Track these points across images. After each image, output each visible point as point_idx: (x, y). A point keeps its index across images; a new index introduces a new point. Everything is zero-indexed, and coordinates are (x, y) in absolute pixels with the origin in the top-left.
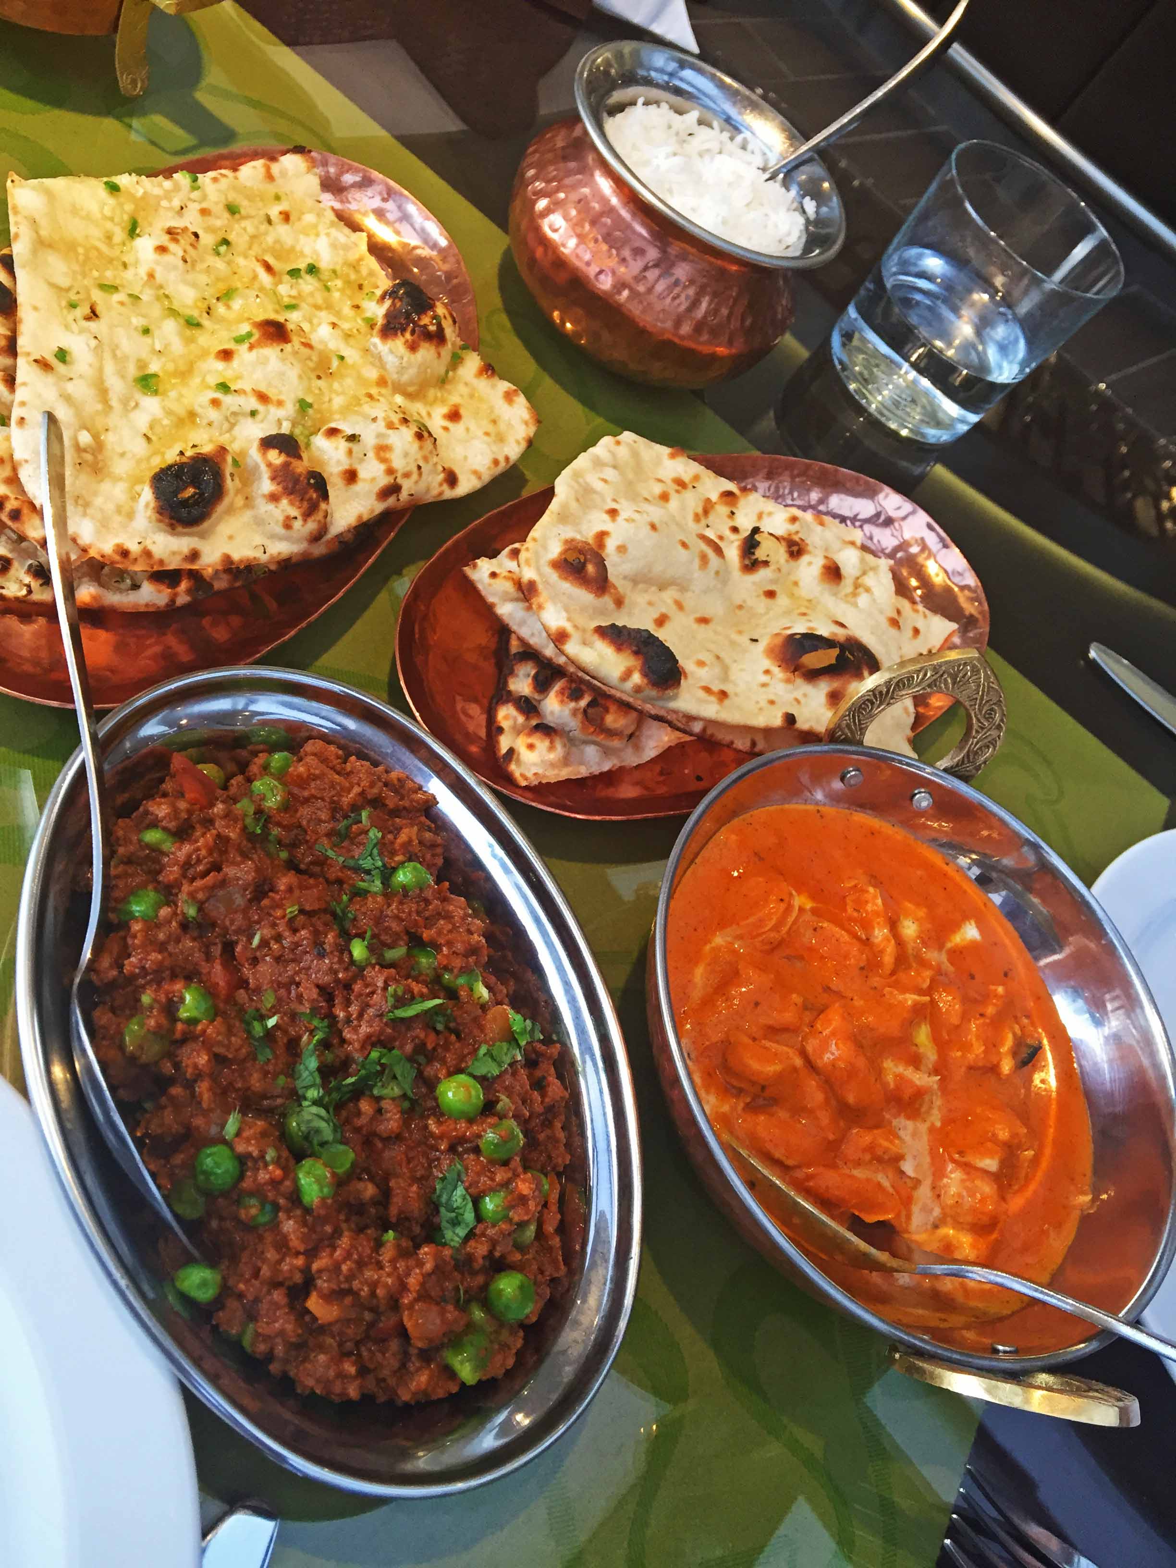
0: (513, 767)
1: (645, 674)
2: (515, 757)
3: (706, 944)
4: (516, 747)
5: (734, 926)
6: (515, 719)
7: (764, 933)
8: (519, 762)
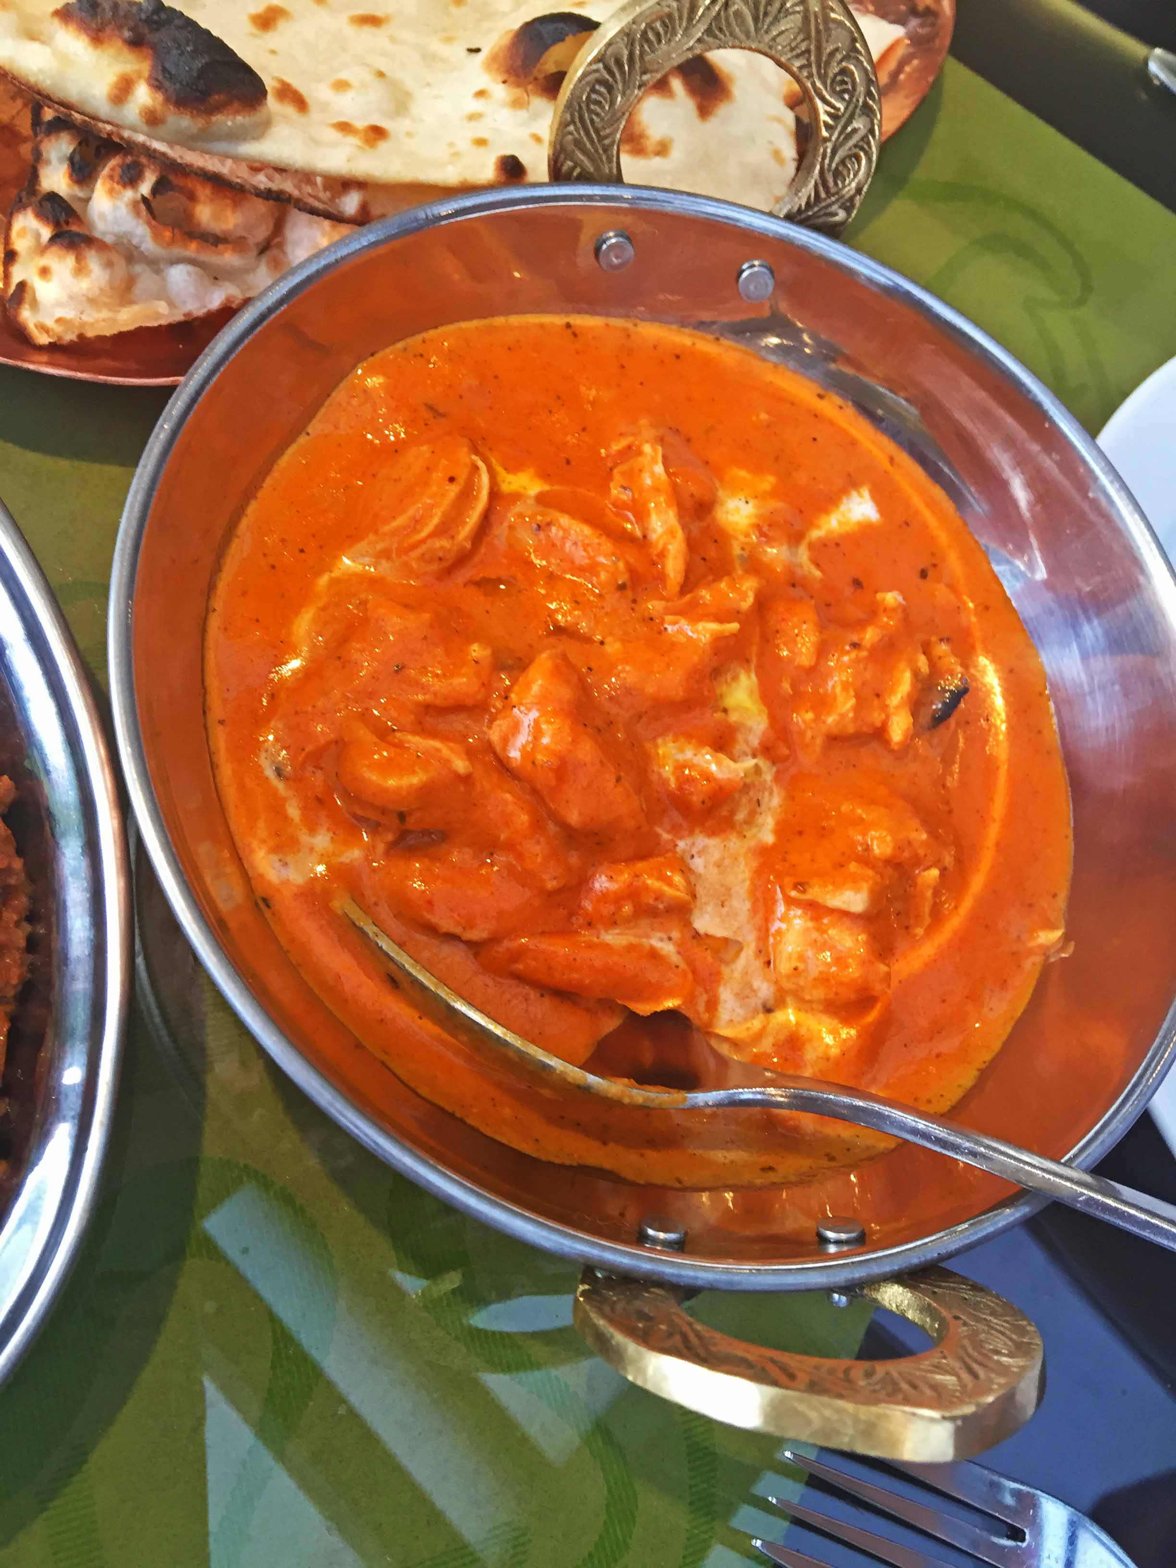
0: (26, 316)
1: (156, 85)
2: (28, 297)
3: (319, 573)
4: (29, 281)
5: (372, 537)
6: (38, 236)
7: (423, 541)
8: (35, 304)
